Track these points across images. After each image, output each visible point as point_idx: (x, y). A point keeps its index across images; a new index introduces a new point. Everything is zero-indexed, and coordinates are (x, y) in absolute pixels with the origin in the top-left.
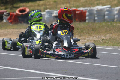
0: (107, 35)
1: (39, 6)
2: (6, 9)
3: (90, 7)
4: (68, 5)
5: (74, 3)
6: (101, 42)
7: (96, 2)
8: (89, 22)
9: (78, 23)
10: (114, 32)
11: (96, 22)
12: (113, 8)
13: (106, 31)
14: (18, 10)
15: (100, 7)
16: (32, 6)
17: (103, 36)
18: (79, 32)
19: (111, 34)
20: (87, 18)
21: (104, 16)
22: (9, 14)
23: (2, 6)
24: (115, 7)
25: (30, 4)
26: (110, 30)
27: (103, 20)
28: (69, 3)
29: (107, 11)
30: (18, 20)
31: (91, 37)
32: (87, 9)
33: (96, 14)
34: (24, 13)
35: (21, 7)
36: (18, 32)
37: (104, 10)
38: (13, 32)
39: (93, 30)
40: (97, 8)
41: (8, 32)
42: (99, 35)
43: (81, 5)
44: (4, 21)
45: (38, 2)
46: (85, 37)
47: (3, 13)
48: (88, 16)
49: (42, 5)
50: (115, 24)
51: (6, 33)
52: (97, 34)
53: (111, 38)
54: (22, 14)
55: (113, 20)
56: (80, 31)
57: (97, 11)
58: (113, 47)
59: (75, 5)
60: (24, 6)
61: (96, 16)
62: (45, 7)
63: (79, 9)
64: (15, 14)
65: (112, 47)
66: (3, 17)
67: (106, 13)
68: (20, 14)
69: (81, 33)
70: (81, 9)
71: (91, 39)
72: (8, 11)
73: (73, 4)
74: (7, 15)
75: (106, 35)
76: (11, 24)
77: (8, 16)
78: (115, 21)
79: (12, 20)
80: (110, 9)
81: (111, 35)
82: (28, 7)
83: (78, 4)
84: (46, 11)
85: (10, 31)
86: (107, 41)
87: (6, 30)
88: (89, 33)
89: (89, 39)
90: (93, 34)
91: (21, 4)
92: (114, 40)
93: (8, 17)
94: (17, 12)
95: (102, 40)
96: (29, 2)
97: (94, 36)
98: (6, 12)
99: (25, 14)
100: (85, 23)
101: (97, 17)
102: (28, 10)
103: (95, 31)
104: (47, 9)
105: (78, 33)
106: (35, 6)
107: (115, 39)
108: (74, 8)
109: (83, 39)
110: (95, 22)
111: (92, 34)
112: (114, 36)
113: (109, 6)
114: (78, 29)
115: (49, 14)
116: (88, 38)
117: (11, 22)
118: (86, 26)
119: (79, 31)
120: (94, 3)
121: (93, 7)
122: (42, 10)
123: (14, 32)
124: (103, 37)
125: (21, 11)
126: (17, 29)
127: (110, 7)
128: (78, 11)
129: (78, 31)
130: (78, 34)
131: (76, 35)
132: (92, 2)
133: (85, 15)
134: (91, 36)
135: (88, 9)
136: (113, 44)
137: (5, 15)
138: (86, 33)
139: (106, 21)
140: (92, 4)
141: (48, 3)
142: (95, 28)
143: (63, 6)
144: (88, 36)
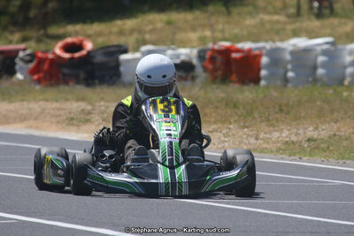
0: (324, 127)
1: (121, 33)
2: (24, 40)
3: (274, 41)
4: (208, 33)
5: (226, 26)
6: (306, 146)
7: (290, 27)
8: (267, 87)
9: (236, 86)
10: (342, 118)
11: (290, 85)
12: (340, 47)
13: (321, 115)
14: (60, 44)
15: (302, 42)
16: (100, 34)
17: (311, 129)
18: (240, 116)
19: (336, 122)
20: (263, 73)
21: (315, 68)
22: (33, 56)
23: (12, 32)
24: (346, 43)
25: (96, 27)
26: (332, 111)
27: (310, 79)
28: (211, 27)
29: (324, 53)
30: (61, 76)
31: (275, 131)
32: (264, 48)
33: (290, 62)
34: (77, 55)
35: (70, 36)
36: (59, 109)
37: (315, 50)
38: (43, 111)
39: (281, 110)
40: (294, 45)
41: (30, 109)
42: (298, 124)
43: (245, 33)
44: (19, 76)
45: (119, 22)
46: (258, 131)
47: (16, 52)
48: (268, 67)
49: (132, 31)
50: (345, 94)
51: (24, 112)
52: (294, 123)
53: (335, 135)
54: (72, 58)
55: (341, 82)
56: (244, 111)
57: (292, 53)
58: (341, 162)
59: (227, 35)
60: (77, 34)
61: (289, 67)
62: (140, 37)
63: (239, 46)
64: (50, 56)
65: (338, 164)
66: (14, 64)
67: (321, 59)
68: (67, 56)
69: (245, 117)
70: (246, 46)
71: (276, 137)
72: (31, 47)
73: (223, 31)
74: (28, 58)
75: (320, 125)
76: (38, 87)
77: (30, 61)
78: (346, 83)
79: (41, 75)
80: (333, 48)
81: (335, 126)
82: (89, 37)
83: (237, 31)
84: (144, 48)
85: (36, 106)
86: (322, 145)
87: (25, 103)
88: (268, 120)
89: (268, 136)
90: (280, 123)
91: (70, 28)
92: (345, 143)
93: (31, 66)
94: (58, 51)
95: (309, 140)
96: (92, 22)
97: (284, 127)
98: (24, 50)
99: (80, 58)
100: (256, 87)
101: (292, 70)
102: (89, 46)
103: (288, 113)
104: (145, 43)
105: (236, 118)
106: (111, 33)
107: (346, 139)
108: (227, 44)
109: (251, 136)
110: (285, 86)
111: (277, 121)
112: (342, 129)
113: (330, 39)
114: (235, 106)
116: (265, 133)
117: (39, 81)
118: (261, 96)
119: (239, 113)
120: (284, 29)
121: (282, 40)
122: (130, 47)
123: (47, 111)
124: (311, 133)
125: (69, 48)
126: (57, 101)
127: (332, 44)
128: (238, 51)
129: (236, 110)
130: (235, 121)
131: (230, 123)
132: (279, 26)
133: (259, 63)
134: (274, 127)
135: (268, 46)
136: (341, 154)
137: (22, 59)
138: (260, 117)
139: (319, 84)
140: (277, 32)
141: (150, 27)
142: (287, 105)
143: (194, 36)
144: (267, 129)
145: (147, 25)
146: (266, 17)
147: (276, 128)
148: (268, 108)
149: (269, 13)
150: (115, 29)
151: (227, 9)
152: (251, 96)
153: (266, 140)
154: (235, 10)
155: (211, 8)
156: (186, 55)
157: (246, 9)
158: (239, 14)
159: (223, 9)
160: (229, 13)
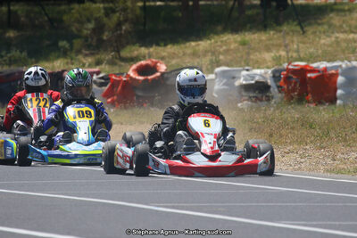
1: (195, 54)
2: (98, 63)
3: (350, 61)
4: (283, 53)
5: (301, 45)
8: (344, 106)
9: (312, 106)
14: (134, 67)
16: (173, 56)
20: (339, 92)
22: (107, 79)
23: (86, 55)
25: (170, 49)
28: (286, 46)
30: (135, 98)
31: (352, 151)
32: (340, 66)
34: (150, 77)
35: (144, 58)
45: (193, 44)
48: (343, 86)
49: (206, 52)
54: (146, 80)
56: (320, 132)
59: (302, 55)
60: (150, 56)
62: (214, 58)
63: (314, 65)
64: (124, 79)
68: (140, 78)
69: (322, 138)
70: (322, 65)
71: (353, 157)
72: (105, 70)
73: (297, 51)
74: (103, 81)
77: (105, 84)
79: (115, 97)
82: (163, 58)
83: (312, 50)
84: (218, 70)
88: (345, 140)
89: (346, 156)
91: (143, 50)
93: (105, 89)
94: (132, 74)
96: (165, 45)
98: (98, 73)
99: (154, 80)
100: (333, 107)
102: (162, 68)
104: (219, 64)
105: (313, 138)
106: (185, 54)
108: (302, 64)
109: (328, 157)
111: (355, 142)
114: (311, 127)
115: (225, 81)
116: (342, 154)
117: (113, 103)
118: (338, 116)
119: (316, 134)
125: (142, 71)
126: (131, 124)
128: (313, 71)
129: (312, 131)
130: (312, 142)
131: (307, 144)
133: (335, 82)
135: (344, 65)
137: (96, 83)
140: (353, 51)
141: (224, 48)
143: (268, 56)
144: (344, 149)
145: (221, 46)
146: (342, 36)
147: (353, 149)
148: (345, 128)
149: (345, 32)
150: (189, 51)
151: (302, 28)
152: (327, 116)
153: (343, 161)
154: (310, 30)
155: (285, 28)
156: (261, 75)
157: (320, 28)
158: (314, 33)
159: (298, 28)
160: (304, 32)
